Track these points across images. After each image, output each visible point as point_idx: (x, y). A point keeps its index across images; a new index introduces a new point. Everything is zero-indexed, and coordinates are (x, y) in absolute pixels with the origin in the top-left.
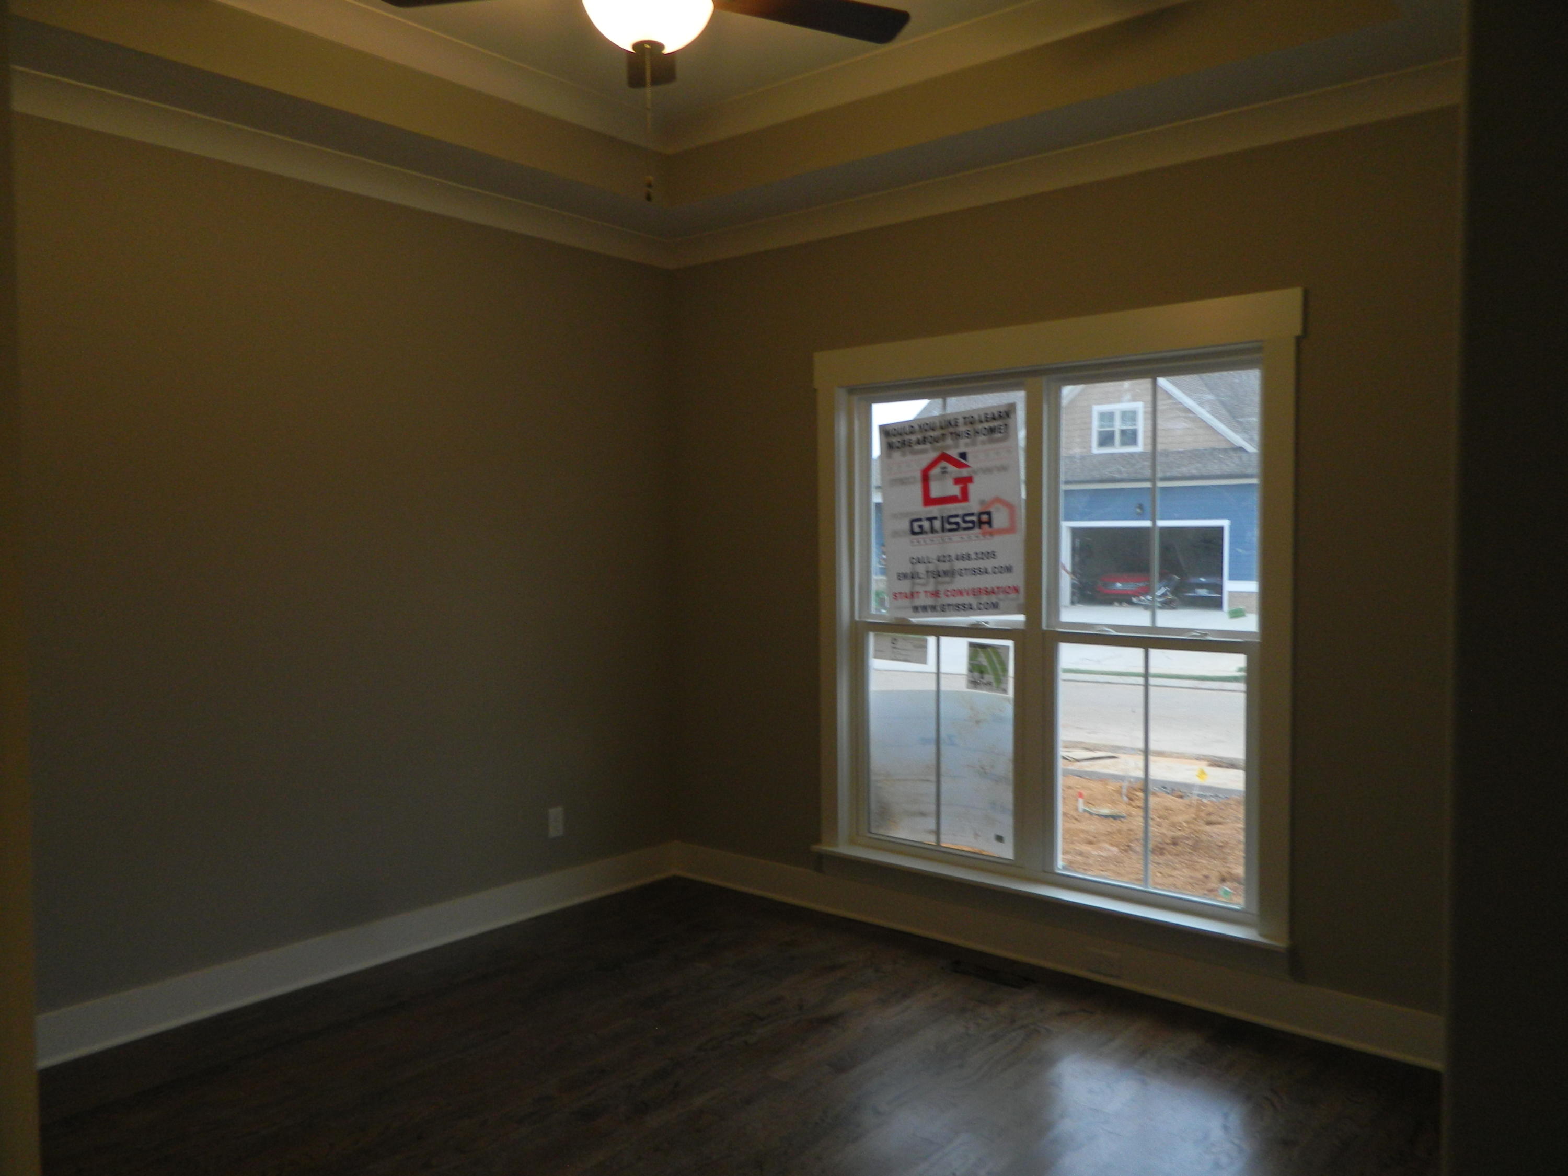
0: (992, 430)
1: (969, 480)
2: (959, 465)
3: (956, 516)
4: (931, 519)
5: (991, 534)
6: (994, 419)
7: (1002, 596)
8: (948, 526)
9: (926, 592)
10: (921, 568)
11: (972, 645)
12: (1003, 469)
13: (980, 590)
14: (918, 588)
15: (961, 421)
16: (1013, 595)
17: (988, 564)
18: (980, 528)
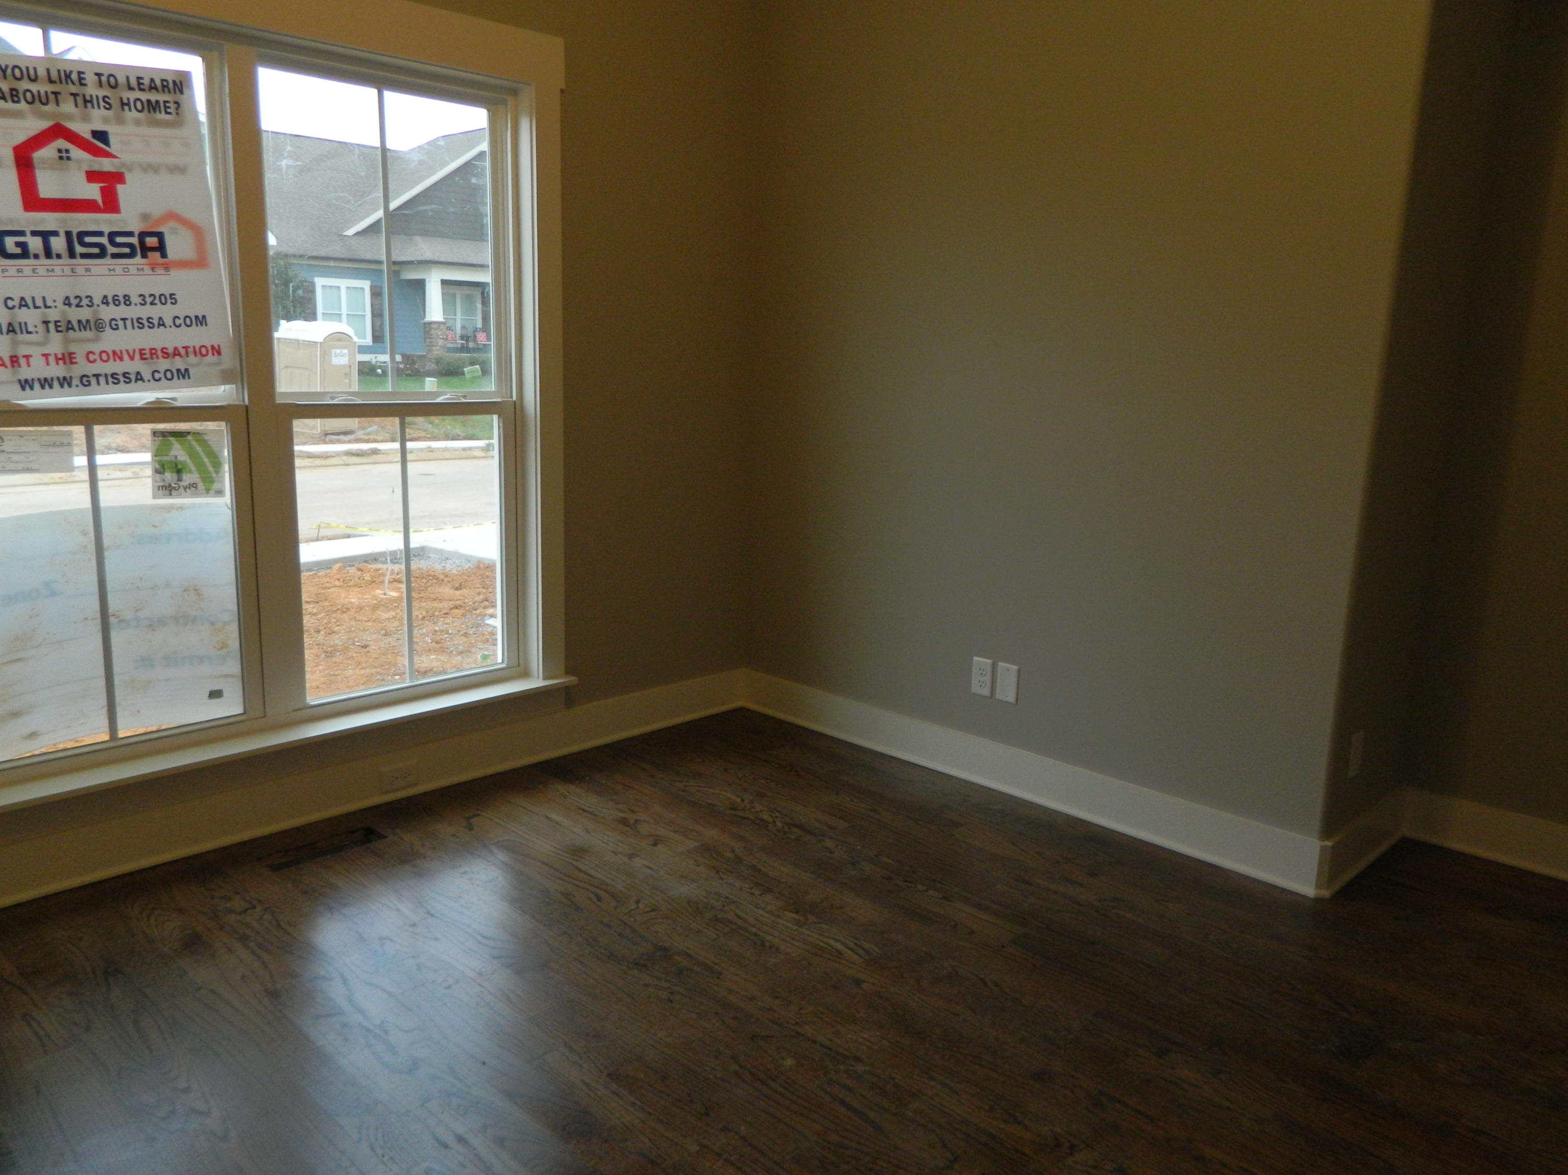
0: (152, 107)
1: (118, 177)
2: (97, 152)
3: (100, 234)
4: (46, 235)
5: (167, 267)
6: (153, 87)
7: (192, 359)
8: (79, 249)
9: (46, 356)
10: (30, 317)
11: (155, 433)
12: (177, 169)
13: (153, 352)
14: (23, 351)
15: (90, 78)
16: (210, 358)
17: (167, 312)
18: (144, 256)
